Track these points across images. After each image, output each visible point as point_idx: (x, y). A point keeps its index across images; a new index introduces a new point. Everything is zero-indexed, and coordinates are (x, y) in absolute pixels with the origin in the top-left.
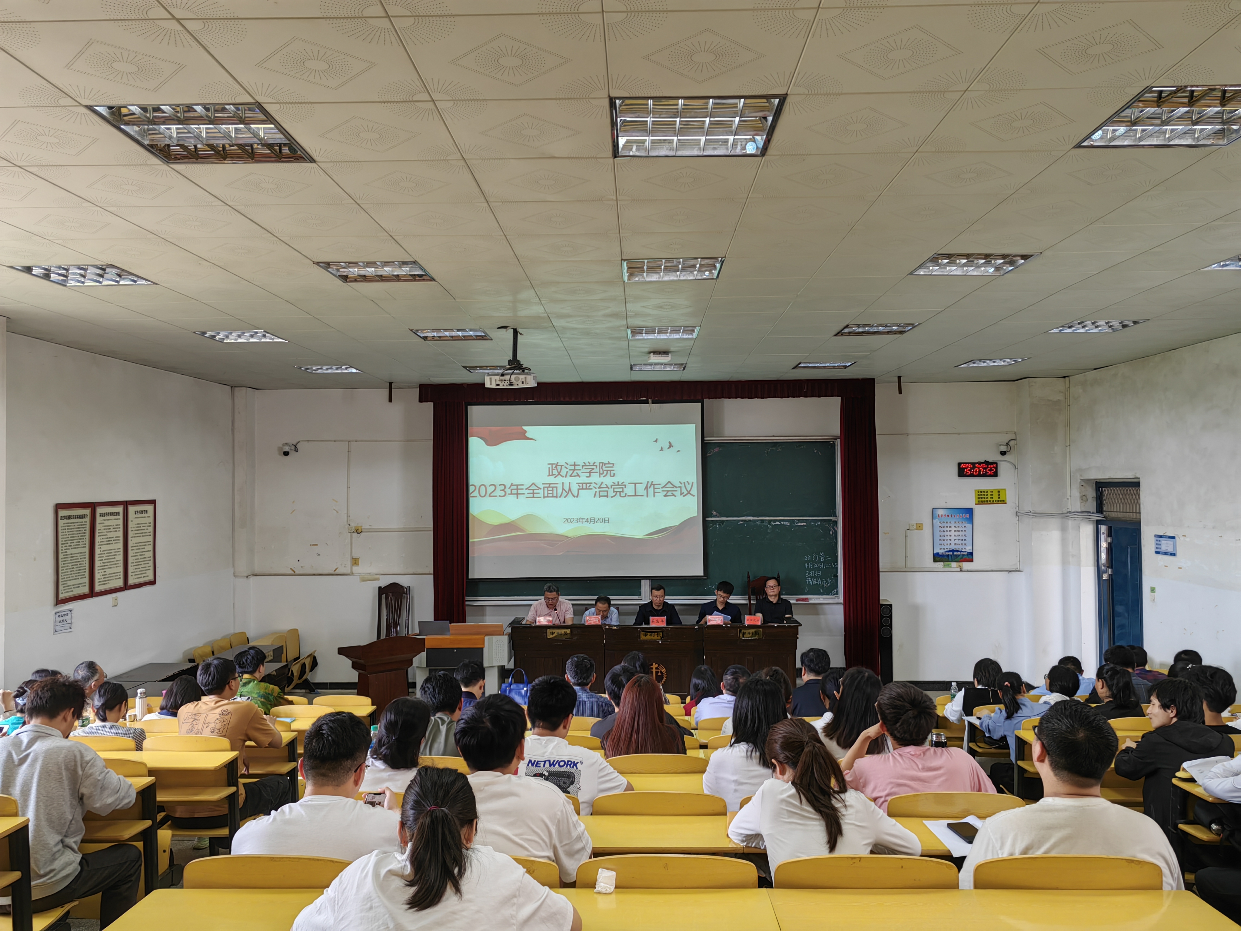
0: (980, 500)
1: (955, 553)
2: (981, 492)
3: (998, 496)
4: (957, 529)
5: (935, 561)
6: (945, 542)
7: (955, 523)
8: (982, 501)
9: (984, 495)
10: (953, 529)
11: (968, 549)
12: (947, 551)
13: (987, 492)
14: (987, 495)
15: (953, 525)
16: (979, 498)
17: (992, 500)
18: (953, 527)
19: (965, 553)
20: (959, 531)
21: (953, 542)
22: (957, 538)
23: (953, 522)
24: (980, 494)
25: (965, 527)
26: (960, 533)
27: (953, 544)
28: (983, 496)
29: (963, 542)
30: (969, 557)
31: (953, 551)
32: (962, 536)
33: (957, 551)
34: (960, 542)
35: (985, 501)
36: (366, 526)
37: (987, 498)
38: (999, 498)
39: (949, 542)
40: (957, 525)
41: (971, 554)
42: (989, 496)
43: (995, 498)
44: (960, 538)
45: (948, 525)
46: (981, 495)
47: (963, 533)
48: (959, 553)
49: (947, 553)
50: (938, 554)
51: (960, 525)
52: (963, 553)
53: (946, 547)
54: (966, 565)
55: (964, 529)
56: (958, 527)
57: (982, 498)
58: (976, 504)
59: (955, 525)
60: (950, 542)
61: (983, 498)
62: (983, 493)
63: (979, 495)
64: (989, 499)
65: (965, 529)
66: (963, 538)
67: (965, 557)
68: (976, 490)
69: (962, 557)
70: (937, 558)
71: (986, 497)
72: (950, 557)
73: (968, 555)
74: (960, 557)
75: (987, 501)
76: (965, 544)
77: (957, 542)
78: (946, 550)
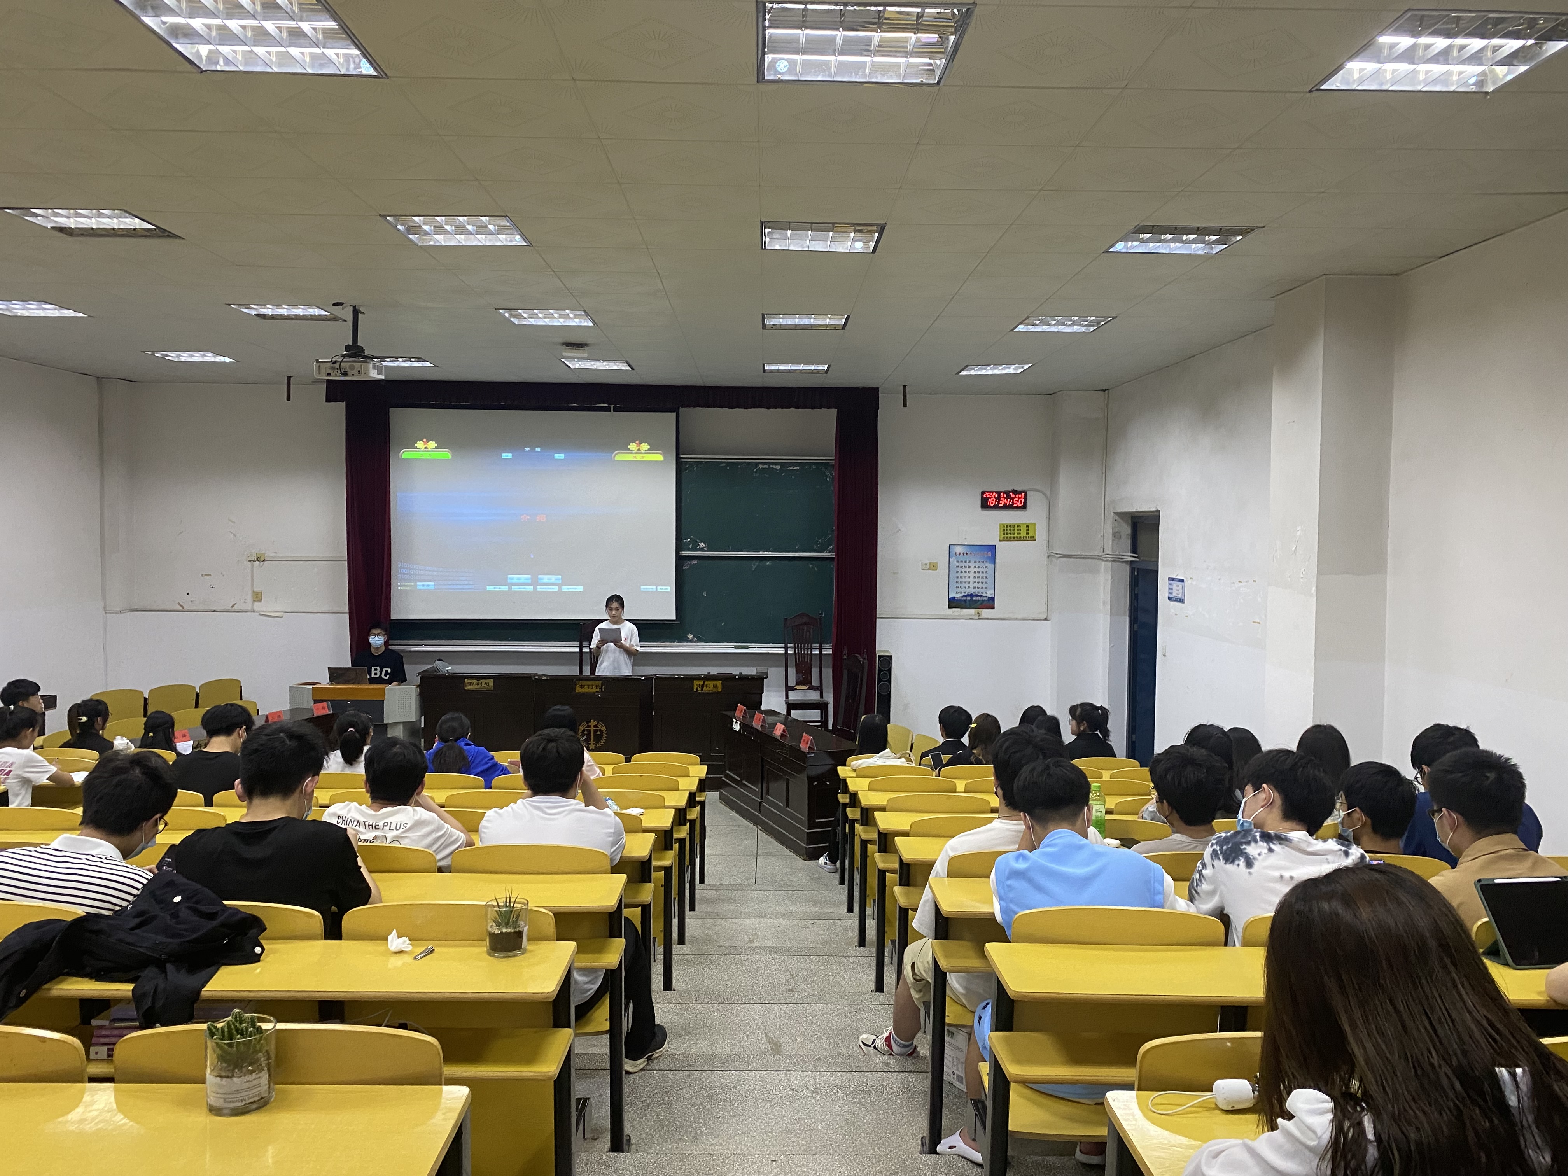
0: (1006, 536)
1: (974, 598)
2: (1007, 526)
3: (1026, 532)
4: (977, 570)
5: (950, 607)
6: (963, 585)
7: (975, 562)
8: (1007, 538)
9: (1010, 530)
10: (972, 570)
11: (989, 594)
12: (964, 596)
13: (1014, 526)
14: (1014, 530)
15: (972, 565)
16: (1004, 534)
17: (1019, 536)
18: (972, 567)
19: (986, 599)
20: (979, 572)
21: (972, 585)
22: (977, 580)
23: (972, 562)
24: (1005, 528)
25: (986, 567)
26: (981, 575)
27: (972, 587)
28: (1009, 532)
29: (984, 585)
30: (990, 603)
31: (971, 595)
32: (983, 577)
33: (977, 596)
34: (980, 585)
35: (1010, 537)
36: (270, 554)
37: (1014, 534)
38: (1028, 534)
39: (967, 585)
40: (977, 565)
41: (993, 599)
42: (1016, 532)
43: (1023, 534)
44: (981, 580)
45: (967, 564)
46: (1007, 530)
47: (984, 575)
48: (978, 598)
49: (965, 598)
50: (954, 598)
51: (981, 565)
52: (984, 599)
53: (963, 590)
54: (986, 613)
55: (984, 570)
56: (979, 567)
57: (1007, 534)
58: (1000, 541)
59: (975, 564)
60: (969, 585)
61: (1009, 533)
62: (1009, 528)
63: (1004, 530)
64: (1016, 535)
65: (986, 570)
66: (984, 580)
67: (985, 602)
68: (1000, 525)
69: (981, 604)
70: (953, 603)
71: (1012, 532)
72: (968, 603)
73: (988, 600)
74: (979, 603)
75: (1014, 538)
76: (986, 588)
77: (976, 585)
78: (963, 594)
